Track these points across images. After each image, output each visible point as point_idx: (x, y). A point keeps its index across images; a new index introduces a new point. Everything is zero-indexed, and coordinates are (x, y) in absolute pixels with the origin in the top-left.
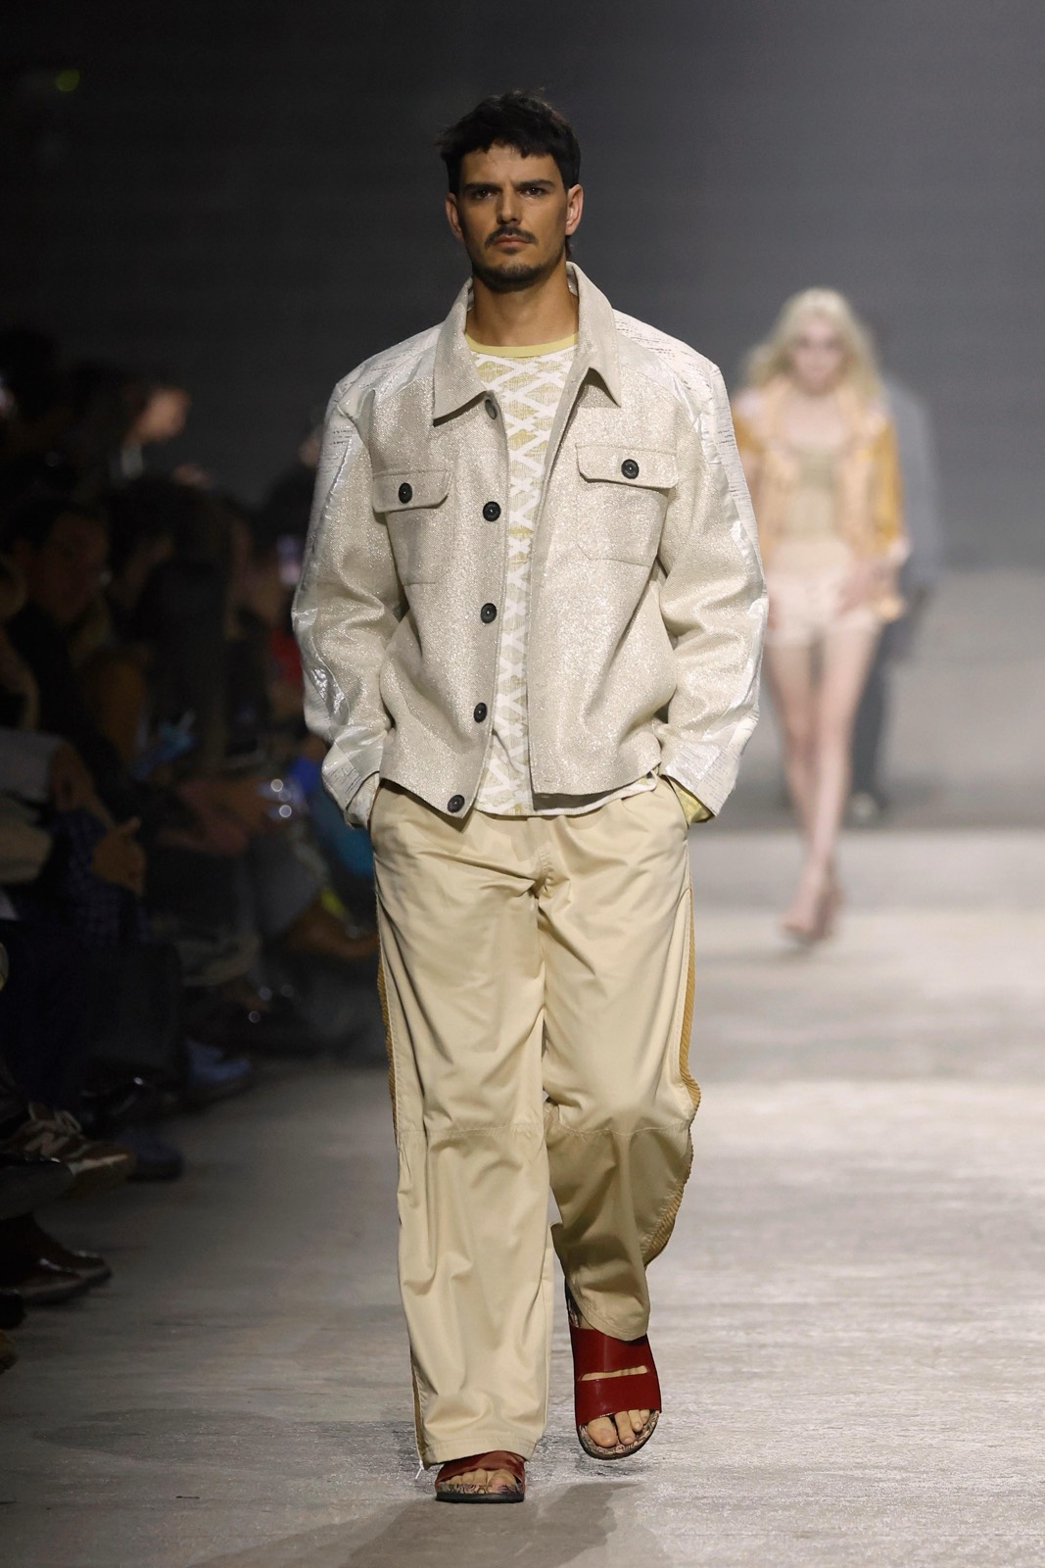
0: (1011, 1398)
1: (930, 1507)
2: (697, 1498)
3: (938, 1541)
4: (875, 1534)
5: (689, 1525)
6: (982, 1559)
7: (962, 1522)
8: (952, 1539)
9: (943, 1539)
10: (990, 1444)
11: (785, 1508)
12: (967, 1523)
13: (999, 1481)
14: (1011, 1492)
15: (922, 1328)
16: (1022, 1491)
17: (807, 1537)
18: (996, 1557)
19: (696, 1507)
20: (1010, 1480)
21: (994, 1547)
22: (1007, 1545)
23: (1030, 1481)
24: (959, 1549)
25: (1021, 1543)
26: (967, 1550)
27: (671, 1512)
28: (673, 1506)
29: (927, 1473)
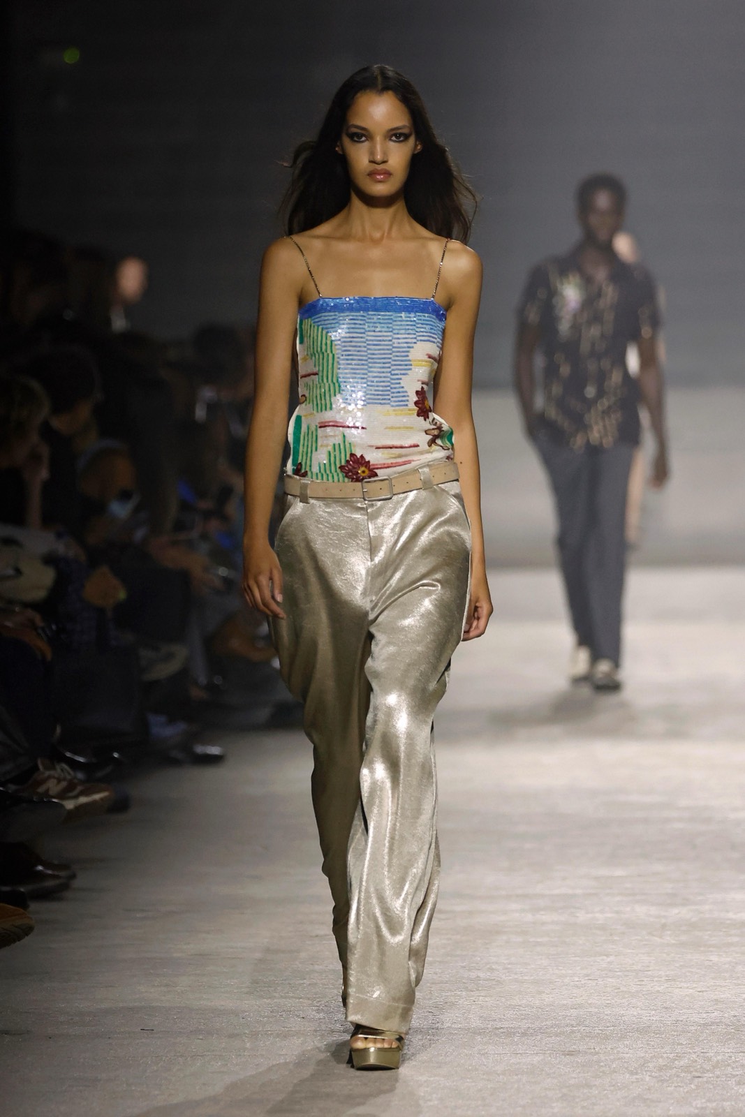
0: (714, 958)
1: (657, 1034)
2: (497, 1029)
3: (662, 1057)
4: (618, 1052)
5: (490, 1047)
6: (692, 1069)
7: (679, 1044)
8: (671, 1056)
9: (665, 1055)
10: (699, 990)
11: (557, 1035)
12: (682, 1044)
13: (705, 1015)
14: (713, 1023)
15: (654, 910)
16: (720, 1022)
17: (572, 1055)
18: (701, 1067)
19: (496, 1034)
20: (713, 1015)
21: (700, 1061)
22: (709, 1059)
23: (726, 1015)
24: (676, 1062)
25: (719, 1058)
26: (682, 1063)
27: (479, 1038)
28: (480, 1034)
29: (655, 1010)
